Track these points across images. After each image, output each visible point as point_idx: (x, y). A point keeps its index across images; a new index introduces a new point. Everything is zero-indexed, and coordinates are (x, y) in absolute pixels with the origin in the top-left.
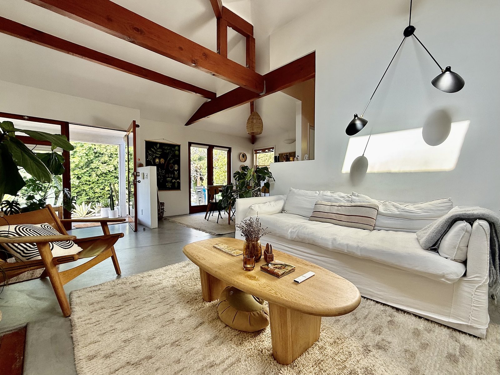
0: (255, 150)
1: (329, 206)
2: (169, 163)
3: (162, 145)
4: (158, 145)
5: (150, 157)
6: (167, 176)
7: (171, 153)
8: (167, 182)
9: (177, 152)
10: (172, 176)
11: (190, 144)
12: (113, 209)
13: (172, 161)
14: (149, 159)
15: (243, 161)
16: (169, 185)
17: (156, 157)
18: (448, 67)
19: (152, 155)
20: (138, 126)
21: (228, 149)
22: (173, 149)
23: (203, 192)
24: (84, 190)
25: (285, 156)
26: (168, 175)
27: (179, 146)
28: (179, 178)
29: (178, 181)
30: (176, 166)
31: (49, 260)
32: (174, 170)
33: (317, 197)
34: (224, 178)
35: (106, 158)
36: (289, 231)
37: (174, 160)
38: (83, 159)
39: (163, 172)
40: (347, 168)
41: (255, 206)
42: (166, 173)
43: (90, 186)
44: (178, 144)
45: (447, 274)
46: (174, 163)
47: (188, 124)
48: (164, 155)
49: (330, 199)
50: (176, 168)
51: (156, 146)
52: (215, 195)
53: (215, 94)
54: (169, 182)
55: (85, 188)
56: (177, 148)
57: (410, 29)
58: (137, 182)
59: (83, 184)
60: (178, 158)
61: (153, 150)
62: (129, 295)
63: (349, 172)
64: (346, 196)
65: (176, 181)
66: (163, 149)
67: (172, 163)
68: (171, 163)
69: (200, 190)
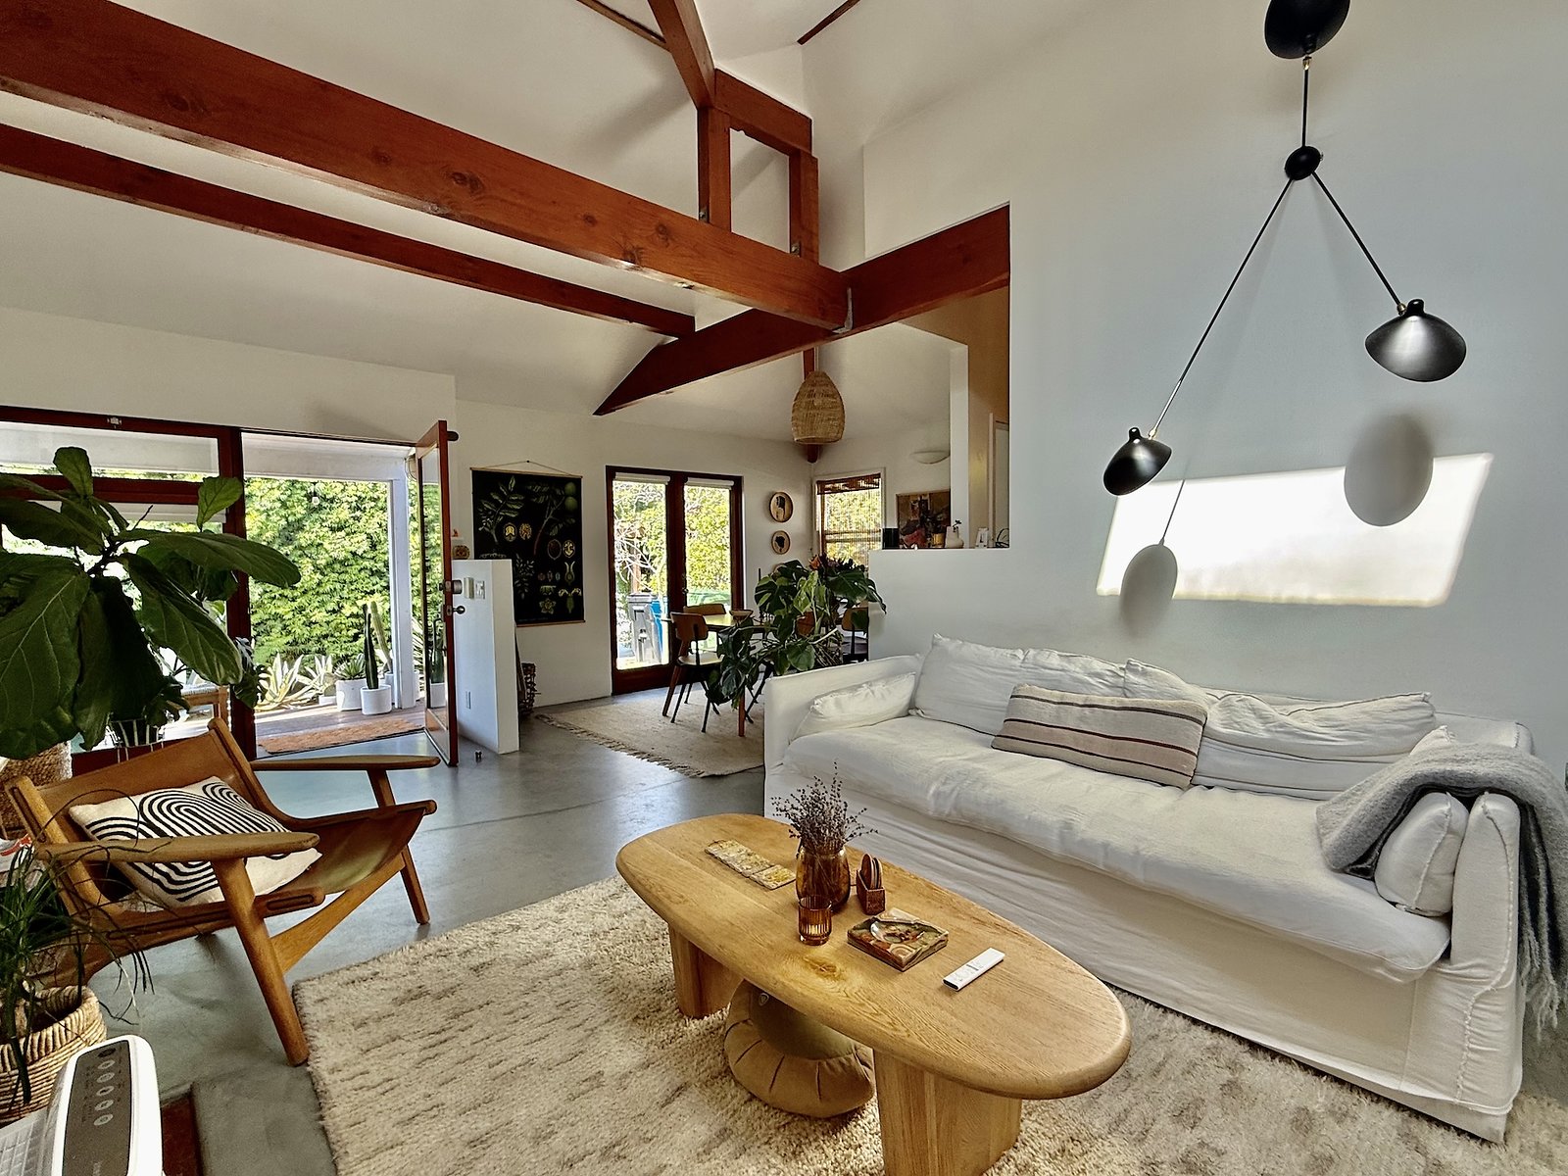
0: (818, 482)
1: (1054, 703)
2: (546, 538)
3: (524, 479)
4: (513, 483)
5: (487, 522)
6: (541, 577)
7: (553, 506)
8: (543, 598)
9: (571, 502)
10: (558, 577)
11: (611, 473)
12: (373, 683)
13: (554, 533)
14: (486, 526)
15: (781, 518)
16: (547, 607)
17: (507, 520)
18: (1416, 303)
19: (494, 513)
20: (454, 436)
21: (732, 483)
22: (558, 492)
23: (652, 614)
24: (277, 617)
25: (917, 504)
26: (545, 574)
27: (577, 482)
28: (578, 583)
29: (575, 593)
30: (569, 545)
31: (245, 906)
32: (564, 558)
33: (1017, 671)
34: (719, 566)
35: (345, 514)
36: (931, 792)
37: (561, 526)
38: (274, 518)
39: (527, 566)
40: (1111, 580)
41: (825, 702)
42: (538, 569)
43: (295, 604)
44: (574, 473)
45: (1391, 957)
46: (563, 537)
47: (603, 410)
48: (530, 514)
49: (1060, 681)
50: (569, 553)
51: (506, 485)
52: (693, 644)
53: (690, 320)
54: (548, 596)
55: (280, 611)
56: (570, 487)
57: (1304, 158)
58: (453, 611)
59: (274, 598)
60: (574, 521)
61: (497, 498)
62: (465, 994)
63: (1119, 593)
64: (1108, 673)
65: (570, 591)
66: (529, 495)
67: (555, 537)
68: (552, 537)
69: (641, 608)
